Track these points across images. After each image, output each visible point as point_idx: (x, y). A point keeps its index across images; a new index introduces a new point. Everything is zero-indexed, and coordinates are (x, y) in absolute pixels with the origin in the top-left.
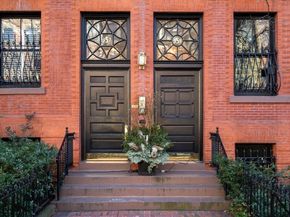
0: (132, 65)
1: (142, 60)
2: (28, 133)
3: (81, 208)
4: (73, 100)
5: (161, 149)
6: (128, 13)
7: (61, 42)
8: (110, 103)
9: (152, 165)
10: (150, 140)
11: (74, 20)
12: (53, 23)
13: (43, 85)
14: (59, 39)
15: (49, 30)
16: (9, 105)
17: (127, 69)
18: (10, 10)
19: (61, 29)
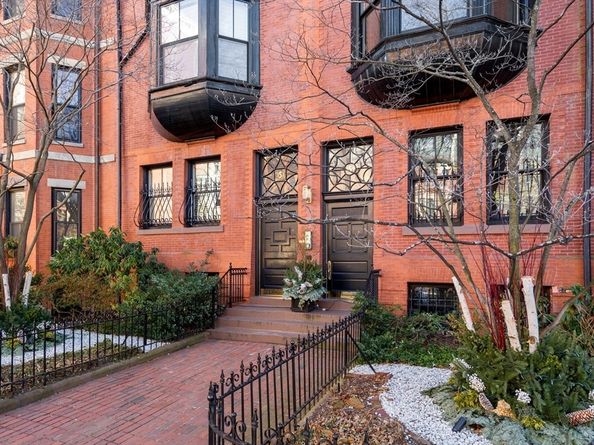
0: (299, 200)
1: (307, 193)
2: (206, 268)
3: (229, 338)
4: (246, 237)
5: (310, 285)
6: (296, 147)
7: (237, 181)
8: (283, 239)
9: (302, 302)
10: (303, 276)
11: (248, 160)
12: (231, 165)
13: (222, 223)
14: (235, 178)
15: (227, 172)
16: (196, 242)
17: (296, 203)
18: (197, 156)
19: (237, 169)
